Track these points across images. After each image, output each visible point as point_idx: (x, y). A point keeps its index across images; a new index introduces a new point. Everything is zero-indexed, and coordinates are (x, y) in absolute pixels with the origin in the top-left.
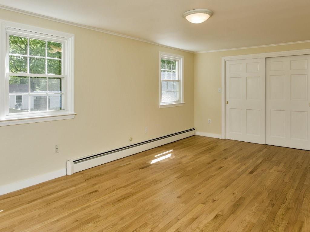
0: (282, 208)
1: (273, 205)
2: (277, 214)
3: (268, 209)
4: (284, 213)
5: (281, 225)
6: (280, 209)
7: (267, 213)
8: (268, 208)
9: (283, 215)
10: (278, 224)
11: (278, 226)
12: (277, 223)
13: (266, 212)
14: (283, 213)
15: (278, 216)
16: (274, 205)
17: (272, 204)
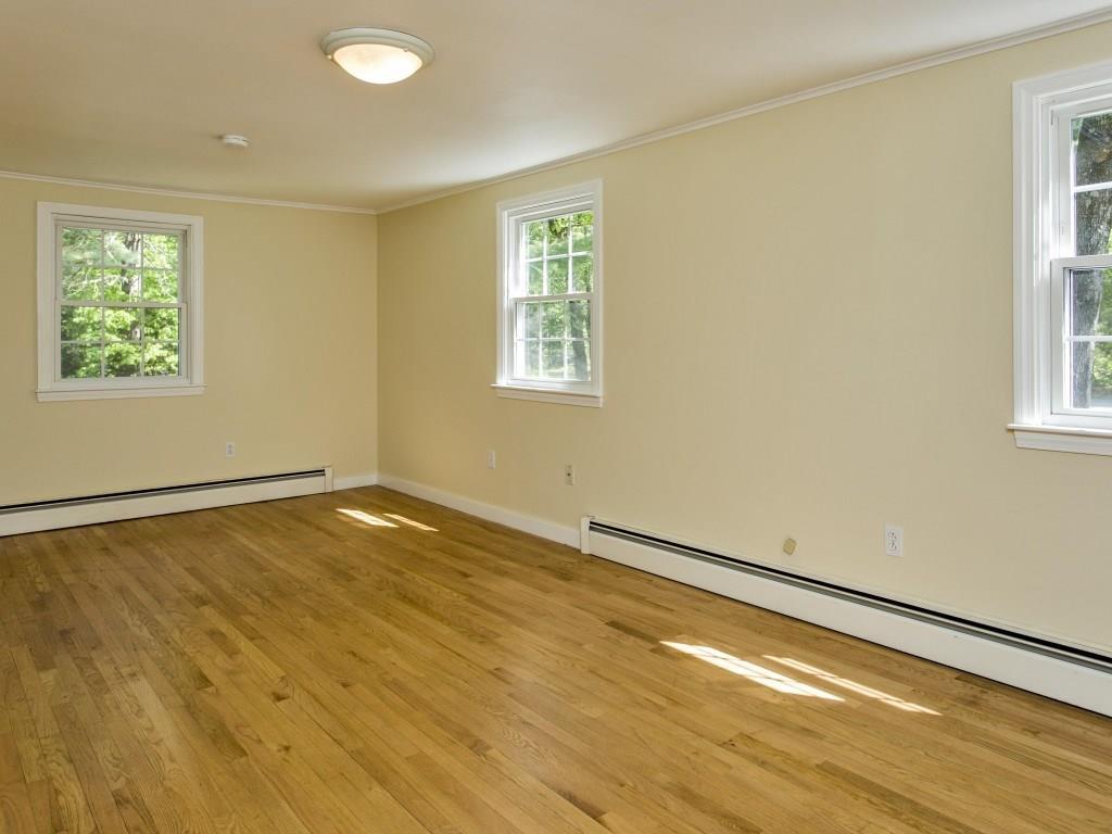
0: (82, 812)
1: (120, 801)
2: (76, 779)
3: (119, 778)
4: (57, 800)
5: (40, 762)
6: (82, 803)
7: (110, 766)
8: (122, 779)
9: (57, 792)
10: (49, 759)
11: (45, 755)
12: (54, 758)
13: (118, 766)
14: (61, 799)
15: (70, 779)
16: (117, 802)
17: (128, 801)
